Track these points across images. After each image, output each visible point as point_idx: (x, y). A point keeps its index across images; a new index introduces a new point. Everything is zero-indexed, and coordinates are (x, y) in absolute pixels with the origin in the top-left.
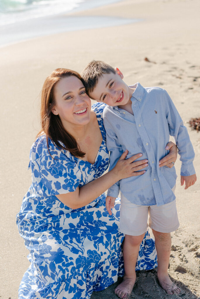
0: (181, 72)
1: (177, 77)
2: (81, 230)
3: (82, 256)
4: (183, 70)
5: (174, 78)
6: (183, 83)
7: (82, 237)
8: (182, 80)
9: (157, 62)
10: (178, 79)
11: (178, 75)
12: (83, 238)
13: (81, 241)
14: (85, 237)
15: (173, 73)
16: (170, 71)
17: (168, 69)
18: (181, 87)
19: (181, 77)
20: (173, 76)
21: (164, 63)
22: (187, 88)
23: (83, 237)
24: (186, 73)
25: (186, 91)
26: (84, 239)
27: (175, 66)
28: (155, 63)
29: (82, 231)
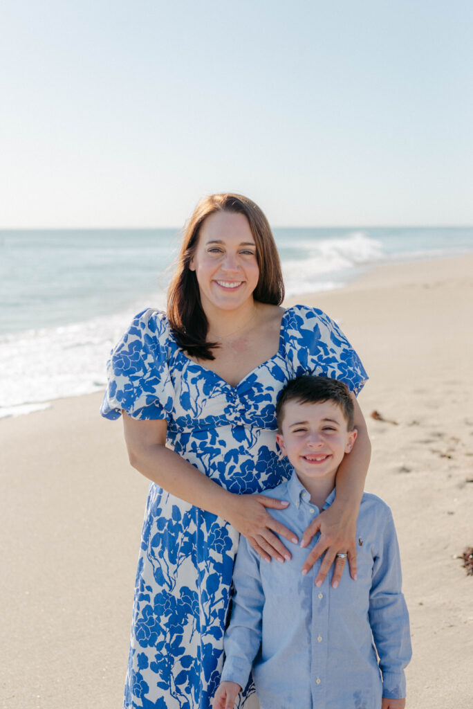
0: (452, 443)
1: (443, 456)
2: (187, 534)
3: (169, 594)
4: (456, 440)
5: (435, 457)
6: (455, 467)
7: (181, 554)
8: (451, 463)
9: (398, 421)
10: (446, 460)
11: (444, 451)
12: (182, 556)
13: (177, 560)
14: (187, 556)
15: (434, 446)
16: (427, 442)
17: (424, 438)
18: (450, 476)
19: (452, 454)
20: (434, 451)
21: (415, 423)
22: (463, 478)
23: (183, 554)
24: (463, 445)
25: (461, 487)
26: (183, 558)
27: (439, 430)
28: (395, 424)
29: (186, 539)
